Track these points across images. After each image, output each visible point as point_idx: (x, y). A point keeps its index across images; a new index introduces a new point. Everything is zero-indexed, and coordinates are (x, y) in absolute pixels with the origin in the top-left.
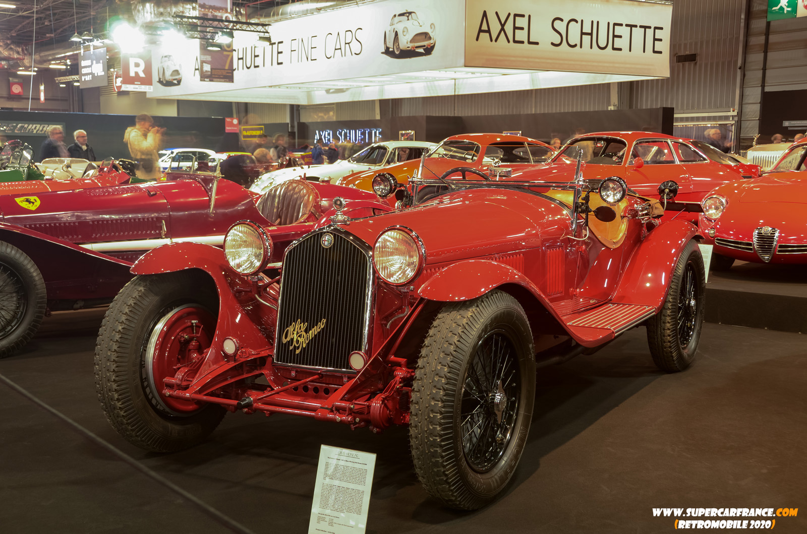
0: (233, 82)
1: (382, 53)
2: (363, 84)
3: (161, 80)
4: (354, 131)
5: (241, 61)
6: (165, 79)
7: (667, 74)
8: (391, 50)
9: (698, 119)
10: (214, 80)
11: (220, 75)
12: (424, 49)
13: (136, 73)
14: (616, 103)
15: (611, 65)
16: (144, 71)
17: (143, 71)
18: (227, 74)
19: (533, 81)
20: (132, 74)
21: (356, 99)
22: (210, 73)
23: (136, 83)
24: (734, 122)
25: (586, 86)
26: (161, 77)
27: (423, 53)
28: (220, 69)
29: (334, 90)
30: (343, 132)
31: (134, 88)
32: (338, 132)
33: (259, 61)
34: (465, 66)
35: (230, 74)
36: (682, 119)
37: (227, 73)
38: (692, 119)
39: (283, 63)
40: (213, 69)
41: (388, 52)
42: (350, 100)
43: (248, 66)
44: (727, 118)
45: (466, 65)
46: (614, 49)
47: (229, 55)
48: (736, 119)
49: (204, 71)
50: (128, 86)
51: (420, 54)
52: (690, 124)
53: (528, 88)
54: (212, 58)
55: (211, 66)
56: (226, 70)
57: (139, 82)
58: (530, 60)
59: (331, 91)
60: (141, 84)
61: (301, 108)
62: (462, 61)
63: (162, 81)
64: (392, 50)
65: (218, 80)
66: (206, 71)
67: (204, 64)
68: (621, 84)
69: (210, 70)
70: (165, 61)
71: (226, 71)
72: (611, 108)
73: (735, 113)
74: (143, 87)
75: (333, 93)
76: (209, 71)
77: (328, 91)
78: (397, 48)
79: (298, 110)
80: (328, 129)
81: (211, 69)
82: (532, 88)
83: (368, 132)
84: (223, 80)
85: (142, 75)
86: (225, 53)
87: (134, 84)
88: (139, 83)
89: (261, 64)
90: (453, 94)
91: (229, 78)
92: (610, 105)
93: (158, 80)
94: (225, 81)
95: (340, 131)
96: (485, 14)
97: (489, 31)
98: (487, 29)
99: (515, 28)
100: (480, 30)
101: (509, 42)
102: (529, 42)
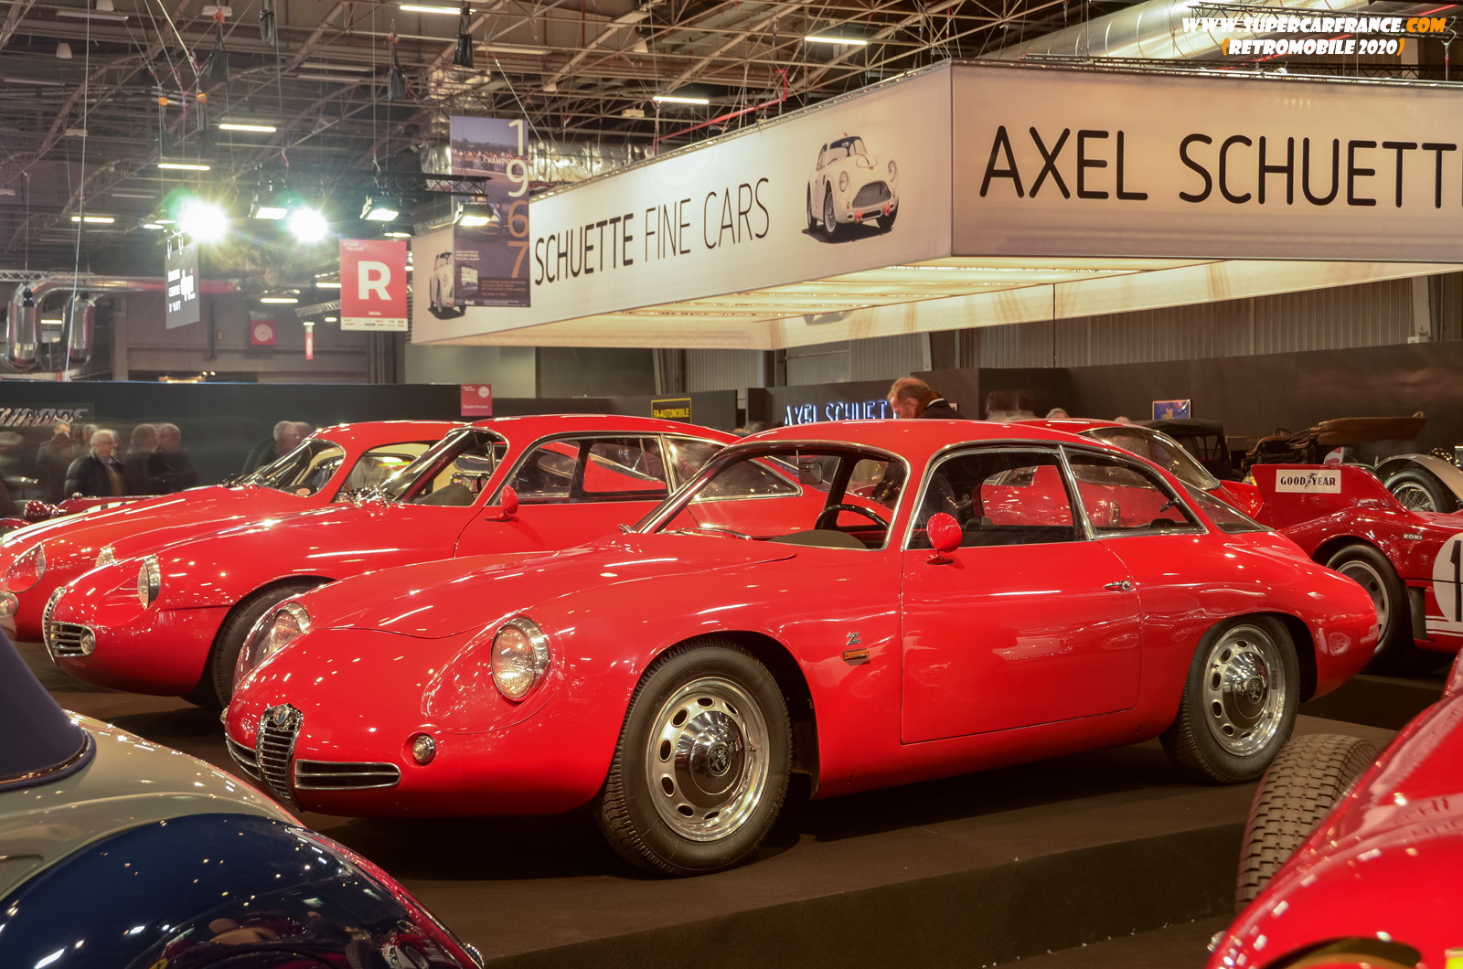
0: (529, 306)
1: (804, 232)
2: (866, 302)
3: (435, 305)
4: (857, 406)
5: (563, 260)
6: (441, 304)
8: (819, 223)
10: (486, 301)
11: (498, 292)
12: (877, 219)
13: (373, 293)
14: (1427, 328)
15: (1347, 240)
16: (388, 288)
17: (386, 288)
18: (516, 289)
20: (363, 295)
21: (862, 336)
22: (476, 288)
23: (371, 313)
25: (1327, 290)
26: (435, 300)
27: (876, 227)
28: (500, 279)
29: (820, 316)
30: (838, 407)
31: (367, 325)
32: (827, 408)
33: (593, 259)
34: (953, 255)
35: (523, 290)
37: (516, 286)
39: (634, 262)
40: (484, 279)
41: (815, 230)
42: (852, 337)
43: (576, 270)
45: (955, 252)
46: (1353, 201)
47: (519, 249)
49: (464, 284)
50: (354, 320)
51: (871, 232)
53: (1205, 299)
54: (480, 256)
55: (479, 274)
56: (514, 279)
57: (377, 310)
58: (1126, 235)
59: (816, 317)
60: (383, 316)
61: (789, 358)
62: (946, 244)
63: (436, 308)
64: (822, 223)
65: (496, 301)
66: (468, 284)
67: (463, 269)
69: (476, 281)
70: (441, 265)
71: (514, 282)
72: (1415, 339)
74: (386, 321)
75: (820, 322)
76: (474, 284)
77: (809, 318)
78: (830, 220)
79: (783, 362)
80: (808, 403)
81: (480, 279)
83: (885, 408)
84: (507, 302)
85: (384, 296)
86: (511, 244)
87: (367, 316)
88: (379, 314)
89: (596, 266)
90: (1051, 318)
91: (520, 295)
92: (1412, 333)
93: (429, 307)
94: (510, 305)
95: (832, 406)
96: (1002, 135)
97: (1013, 173)
98: (1008, 168)
99: (1083, 163)
100: (991, 172)
101: (1067, 194)
102: (1122, 195)
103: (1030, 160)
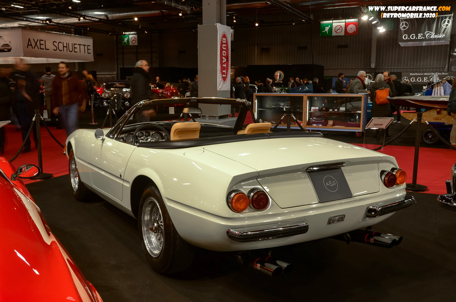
7: (93, 60)
9: (105, 75)
14: (78, 68)
15: (74, 57)
19: (47, 60)
24: (116, 76)
27: (8, 51)
34: (24, 56)
36: (99, 75)
38: (103, 75)
44: (114, 74)
46: (75, 52)
48: (116, 75)
51: (6, 51)
52: (103, 76)
53: (46, 63)
58: (46, 55)
68: (79, 63)
72: (76, 70)
73: (116, 73)
82: (47, 63)
92: (75, 69)
96: (29, 40)
97: (31, 45)
98: (30, 44)
99: (40, 44)
100: (28, 45)
101: (39, 49)
102: (46, 49)
103: (33, 44)
